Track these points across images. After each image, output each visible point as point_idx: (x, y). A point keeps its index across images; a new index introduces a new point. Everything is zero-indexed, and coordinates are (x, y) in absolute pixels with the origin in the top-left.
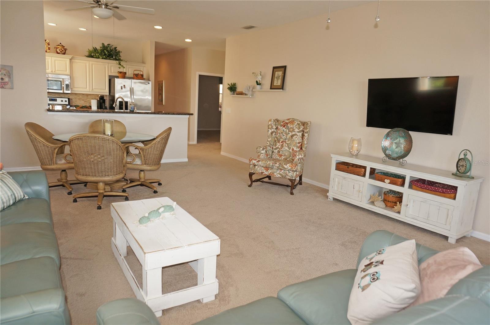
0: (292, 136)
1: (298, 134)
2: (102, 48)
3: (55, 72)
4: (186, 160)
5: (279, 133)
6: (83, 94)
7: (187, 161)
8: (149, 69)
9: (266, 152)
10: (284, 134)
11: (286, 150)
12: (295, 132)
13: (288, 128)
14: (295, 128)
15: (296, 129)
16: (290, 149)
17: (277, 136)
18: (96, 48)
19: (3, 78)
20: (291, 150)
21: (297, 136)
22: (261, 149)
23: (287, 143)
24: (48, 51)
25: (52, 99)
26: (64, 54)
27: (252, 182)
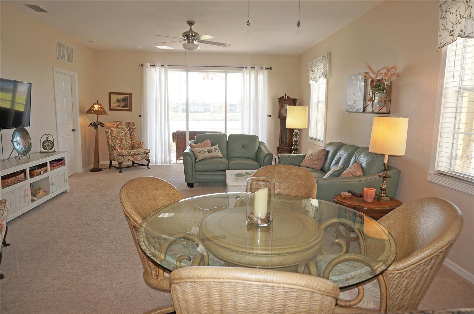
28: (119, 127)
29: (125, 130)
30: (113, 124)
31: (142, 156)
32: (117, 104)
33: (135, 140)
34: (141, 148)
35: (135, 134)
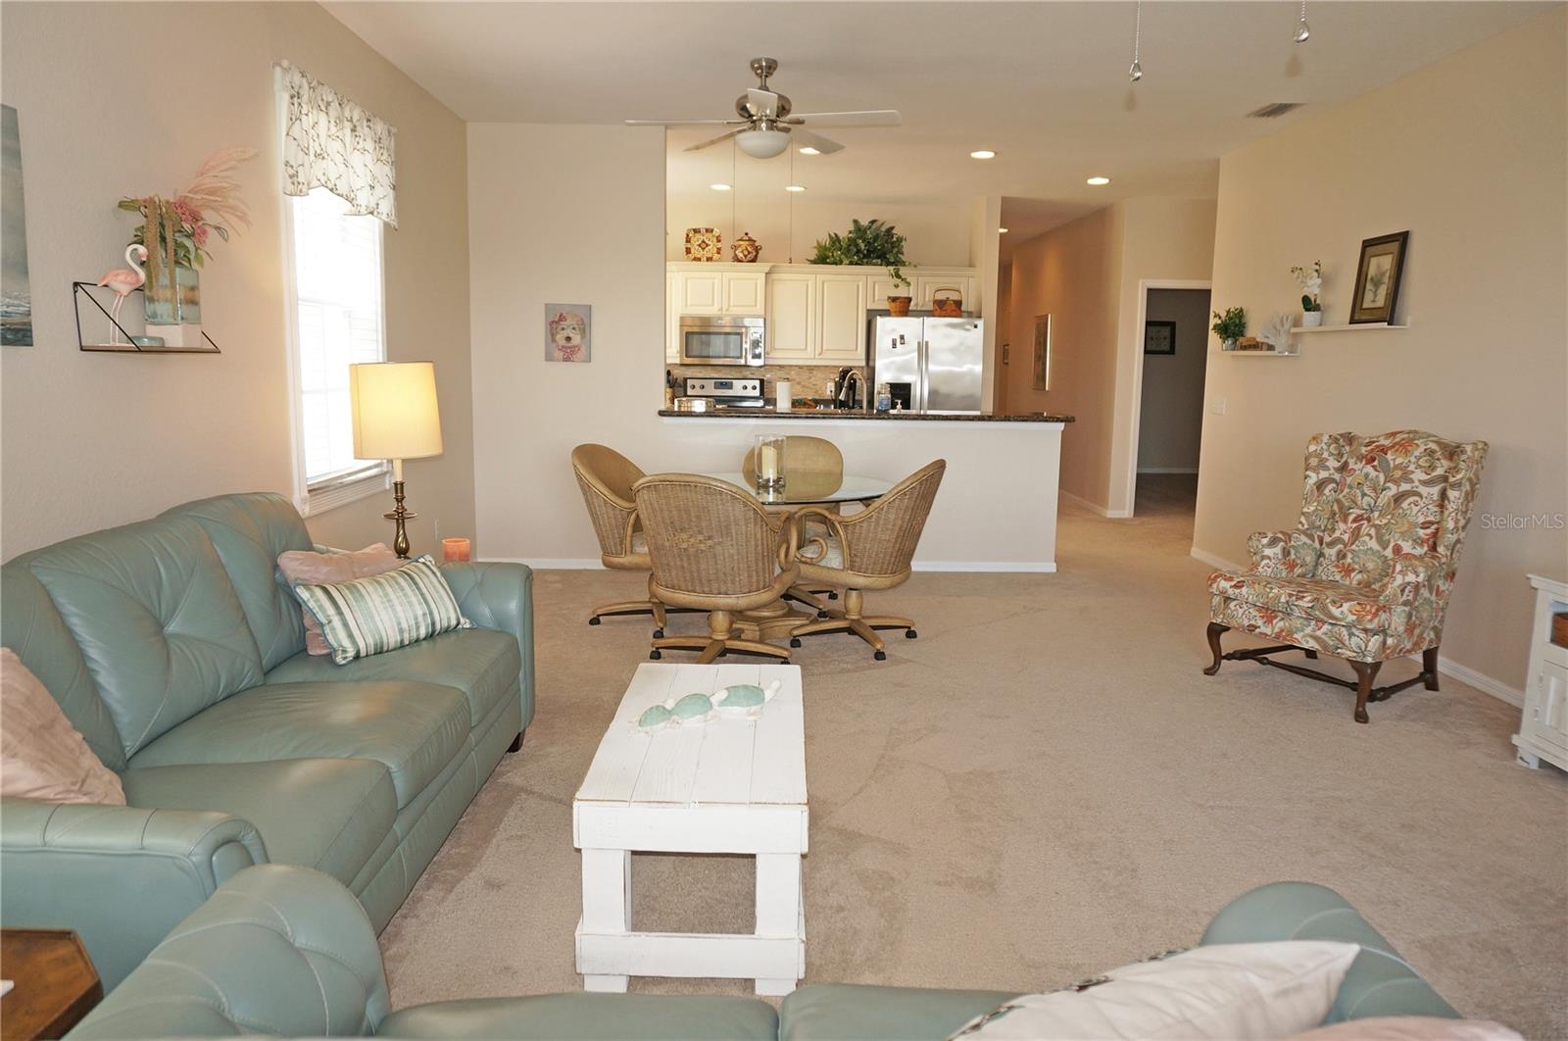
0: (1399, 499)
1: (1423, 490)
2: (851, 235)
3: (727, 310)
4: (1051, 567)
5: (1350, 487)
6: (800, 367)
7: (1055, 570)
8: (981, 284)
9: (1286, 552)
10: (1366, 491)
11: (1371, 549)
12: (1413, 482)
13: (1385, 468)
14: (1412, 467)
15: (1419, 471)
16: (1384, 549)
17: (1341, 496)
18: (836, 235)
19: (571, 335)
20: (1389, 552)
21: (1422, 498)
22: (1265, 541)
23: (1377, 522)
24: (716, 256)
25: (722, 383)
26: (753, 261)
27: (1219, 657)
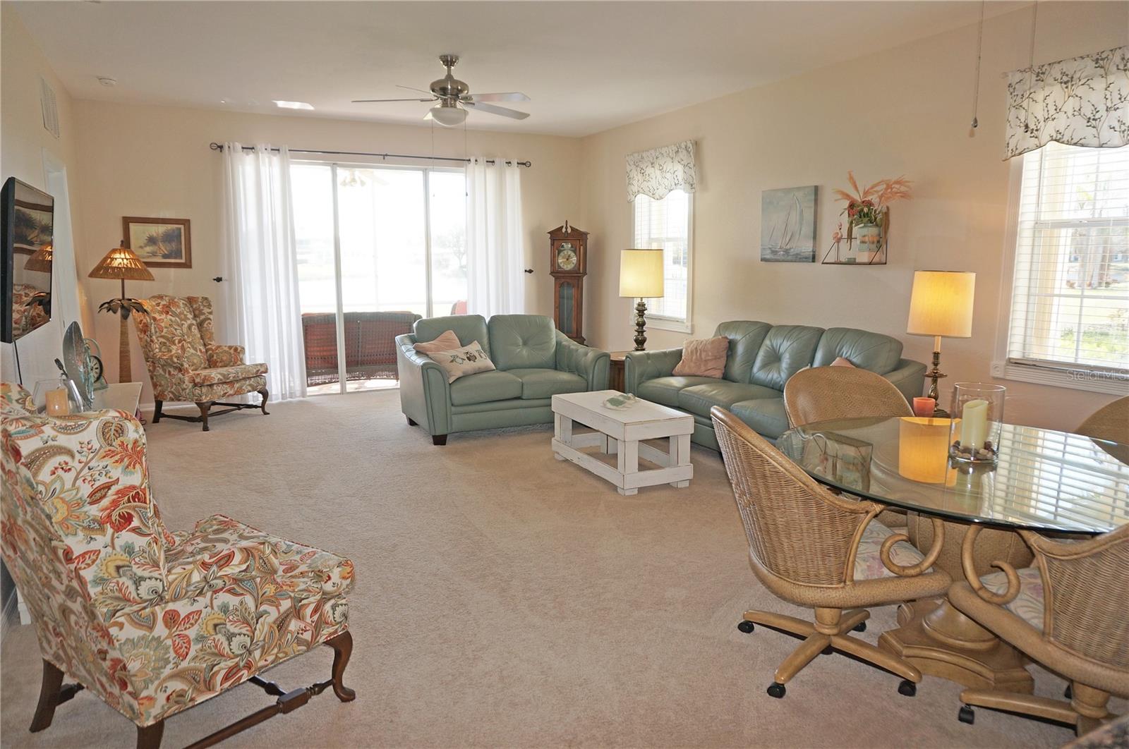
28: (172, 311)
29: (186, 319)
30: (154, 304)
31: (251, 382)
32: (149, 249)
33: (213, 343)
34: (239, 362)
35: (212, 326)
